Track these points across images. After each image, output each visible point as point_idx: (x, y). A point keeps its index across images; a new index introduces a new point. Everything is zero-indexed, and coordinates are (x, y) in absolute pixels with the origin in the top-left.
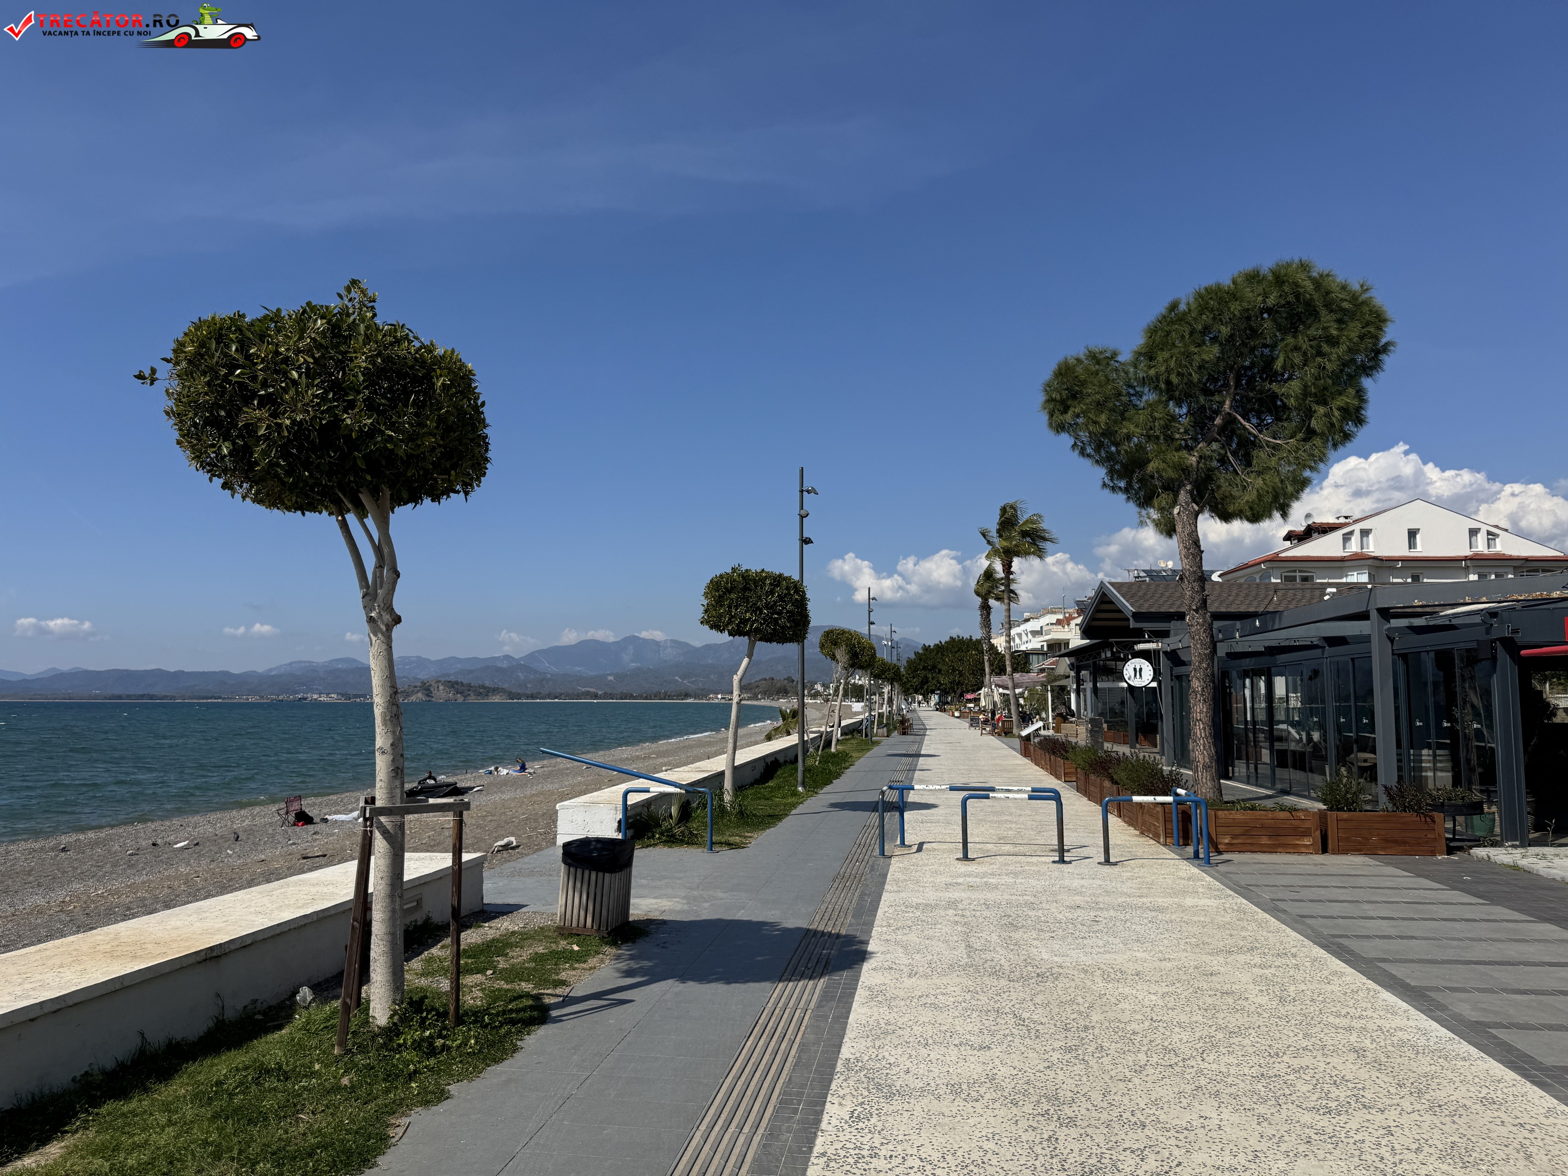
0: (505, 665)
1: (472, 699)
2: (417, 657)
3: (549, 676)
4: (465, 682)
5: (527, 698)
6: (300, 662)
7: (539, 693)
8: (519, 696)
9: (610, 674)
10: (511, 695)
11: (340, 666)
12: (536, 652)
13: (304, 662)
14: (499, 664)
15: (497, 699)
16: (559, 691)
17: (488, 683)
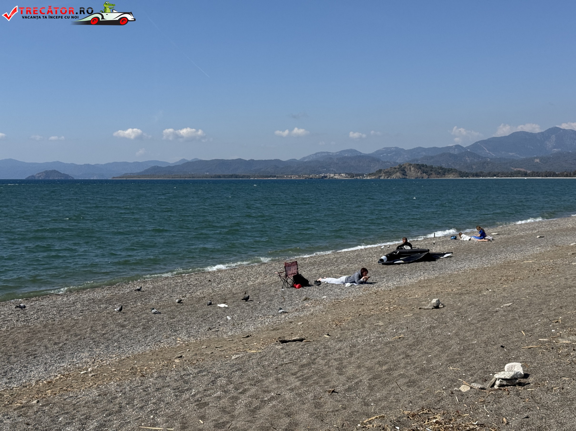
0: (456, 152)
1: (434, 177)
2: (395, 147)
3: (489, 160)
4: (428, 165)
5: (473, 176)
6: (322, 153)
7: (482, 173)
8: (467, 175)
9: (537, 158)
10: (462, 174)
11: (346, 155)
12: (479, 142)
13: (324, 152)
14: (452, 152)
15: (451, 177)
16: (496, 171)
17: (444, 165)
